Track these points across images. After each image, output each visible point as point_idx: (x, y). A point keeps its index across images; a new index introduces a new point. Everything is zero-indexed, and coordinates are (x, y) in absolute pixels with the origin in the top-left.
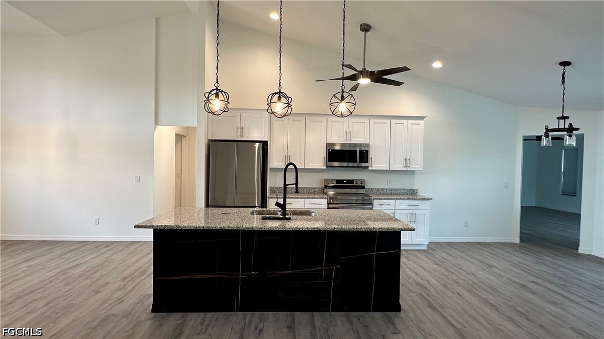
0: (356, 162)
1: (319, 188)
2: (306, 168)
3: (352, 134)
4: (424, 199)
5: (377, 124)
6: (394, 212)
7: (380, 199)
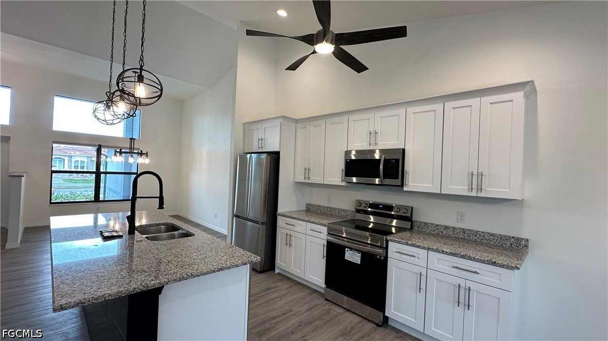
0: (379, 177)
1: (352, 212)
2: (325, 183)
3: (379, 135)
4: (494, 264)
5: (420, 114)
6: (424, 273)
7: (399, 242)
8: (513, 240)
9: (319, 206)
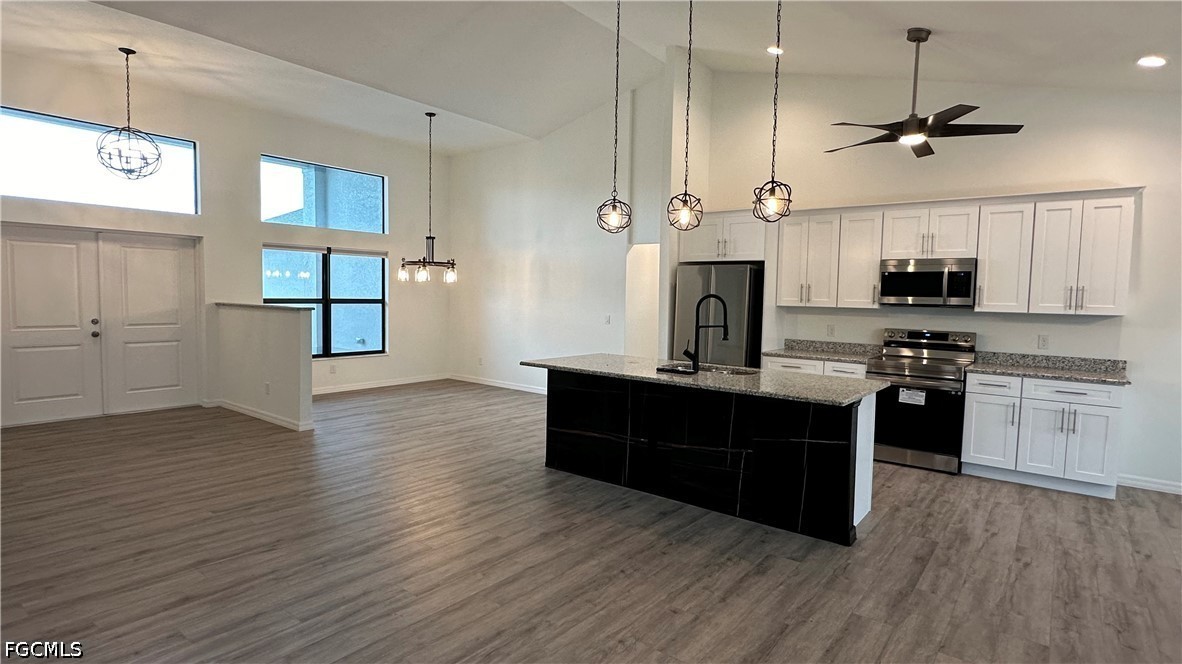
0: (941, 296)
1: (876, 346)
2: (839, 306)
3: (936, 240)
4: (1104, 382)
5: (1001, 215)
6: (1018, 404)
7: (983, 373)
8: (1109, 363)
9: (813, 342)
